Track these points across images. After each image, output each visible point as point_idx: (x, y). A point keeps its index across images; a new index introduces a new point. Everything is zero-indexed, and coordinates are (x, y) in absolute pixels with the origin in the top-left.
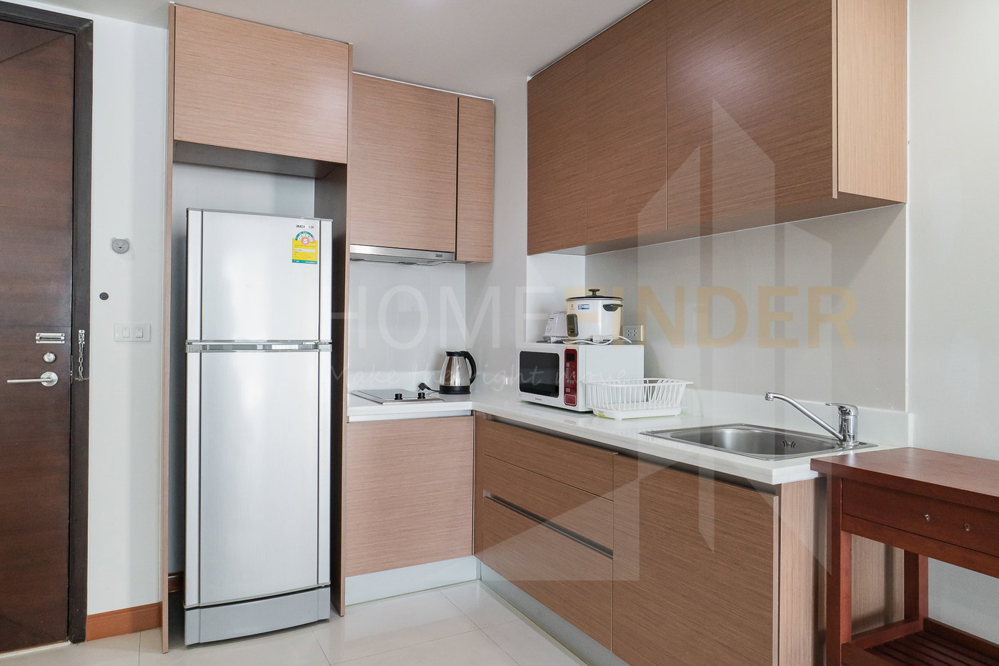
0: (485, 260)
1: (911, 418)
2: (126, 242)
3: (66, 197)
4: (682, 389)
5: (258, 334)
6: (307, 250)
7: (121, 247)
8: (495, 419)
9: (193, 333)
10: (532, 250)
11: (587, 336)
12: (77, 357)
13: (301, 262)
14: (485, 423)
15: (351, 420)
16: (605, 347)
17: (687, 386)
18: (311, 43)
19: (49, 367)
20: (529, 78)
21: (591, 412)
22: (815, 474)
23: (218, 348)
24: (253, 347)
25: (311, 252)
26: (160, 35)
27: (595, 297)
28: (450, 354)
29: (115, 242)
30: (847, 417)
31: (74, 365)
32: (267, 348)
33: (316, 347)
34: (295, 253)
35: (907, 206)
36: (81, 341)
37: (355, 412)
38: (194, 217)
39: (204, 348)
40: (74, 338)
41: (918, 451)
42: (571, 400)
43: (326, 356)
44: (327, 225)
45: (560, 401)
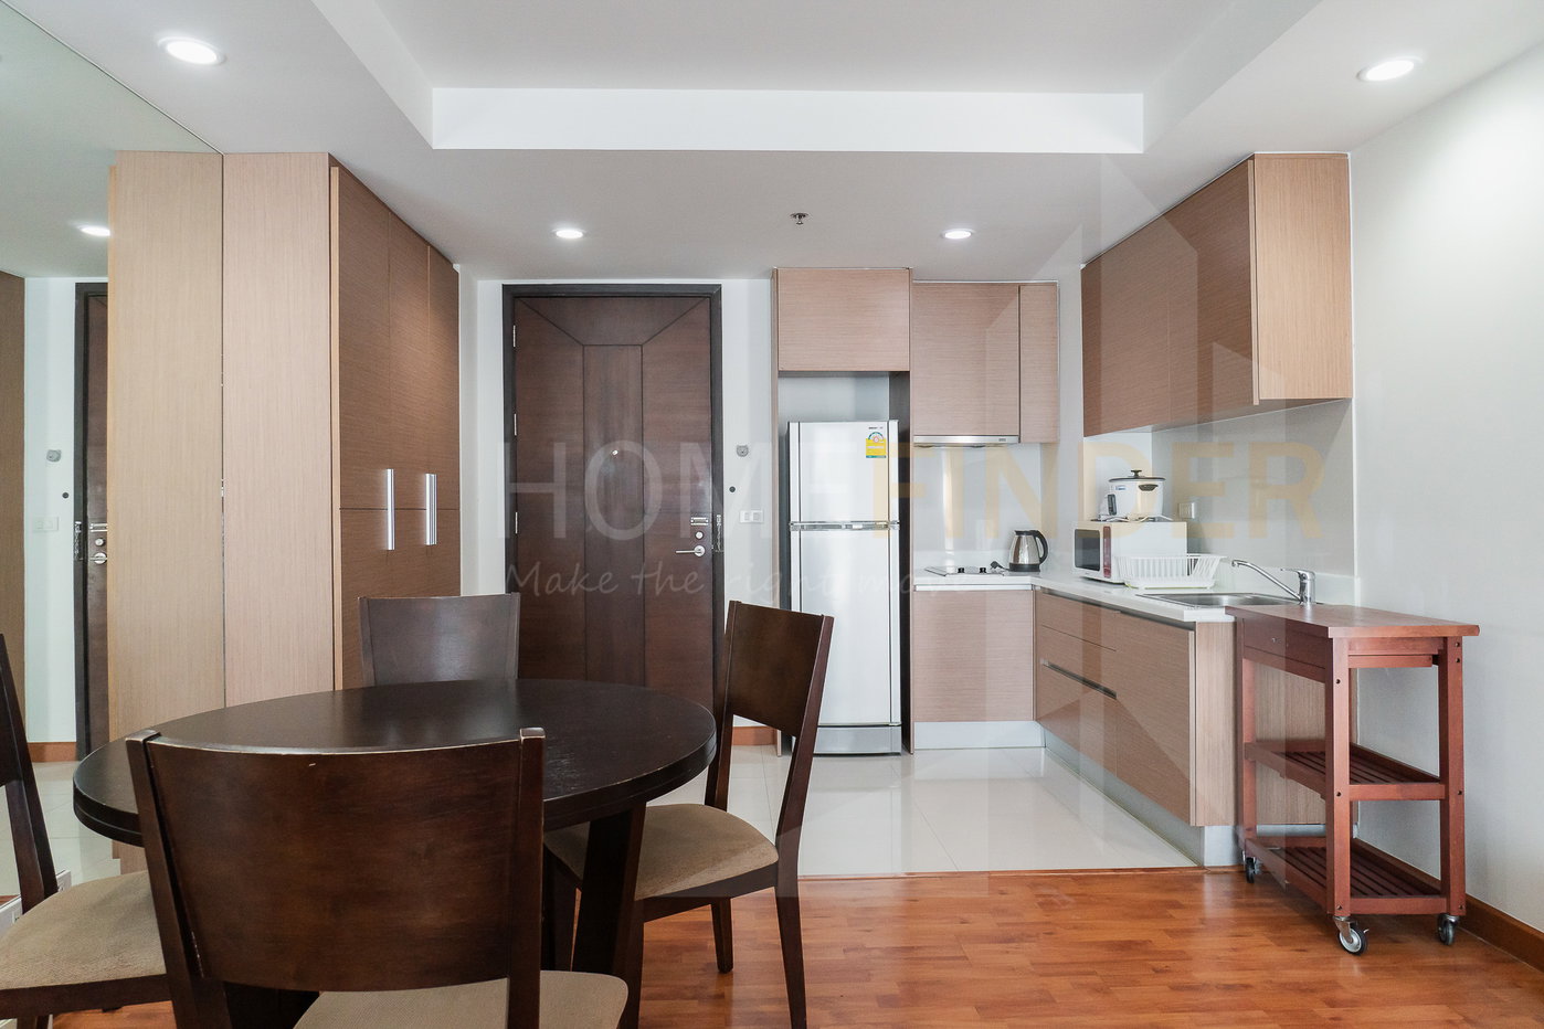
0: (1051, 440)
1: (1357, 582)
2: (746, 447)
3: (707, 417)
4: (1217, 563)
5: (842, 517)
6: (878, 447)
7: (743, 451)
8: (1051, 592)
9: (794, 517)
10: (1087, 434)
11: (1124, 515)
12: (716, 534)
13: (873, 457)
14: (1043, 596)
15: (918, 588)
16: (1139, 524)
17: (1221, 560)
18: (878, 276)
19: (699, 542)
20: (1083, 266)
21: (1123, 584)
22: (1231, 619)
23: (814, 527)
24: (839, 527)
25: (882, 449)
26: (766, 283)
27: (1136, 477)
28: (1019, 533)
29: (739, 448)
30: (1305, 581)
31: (715, 540)
32: (849, 527)
33: (886, 526)
34: (868, 450)
35: (1353, 400)
36: (719, 524)
37: (919, 582)
38: (794, 427)
39: (802, 527)
40: (714, 522)
41: (1363, 608)
42: (1108, 572)
43: (895, 533)
44: (894, 425)
45: (1099, 575)
